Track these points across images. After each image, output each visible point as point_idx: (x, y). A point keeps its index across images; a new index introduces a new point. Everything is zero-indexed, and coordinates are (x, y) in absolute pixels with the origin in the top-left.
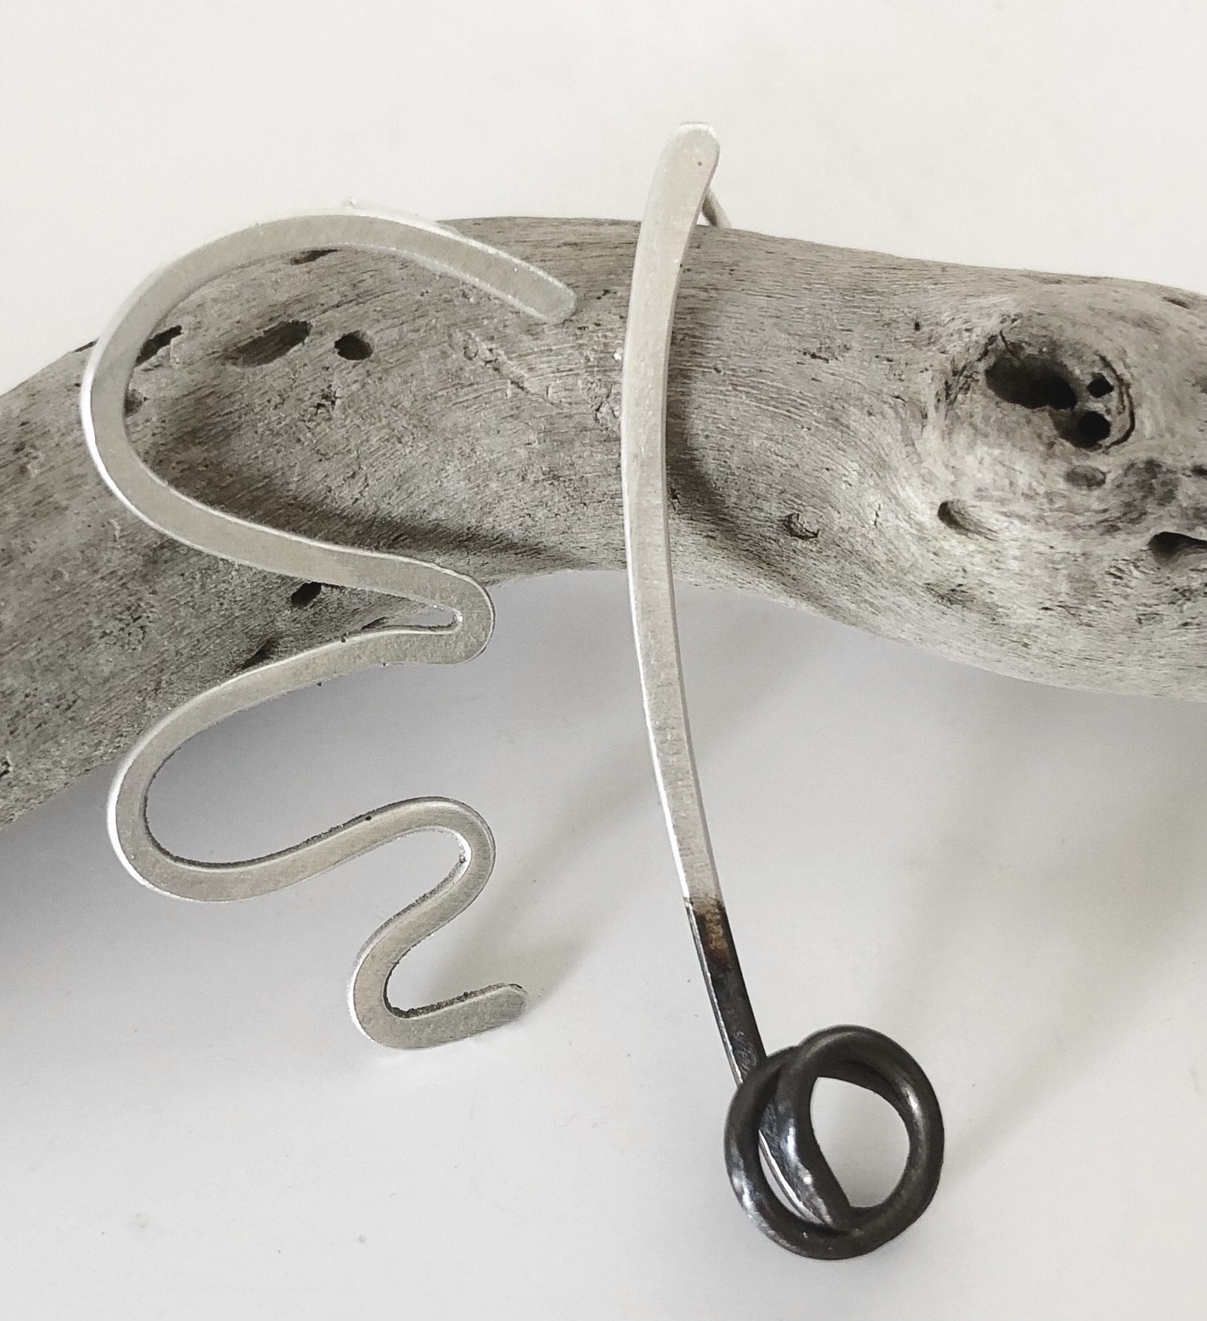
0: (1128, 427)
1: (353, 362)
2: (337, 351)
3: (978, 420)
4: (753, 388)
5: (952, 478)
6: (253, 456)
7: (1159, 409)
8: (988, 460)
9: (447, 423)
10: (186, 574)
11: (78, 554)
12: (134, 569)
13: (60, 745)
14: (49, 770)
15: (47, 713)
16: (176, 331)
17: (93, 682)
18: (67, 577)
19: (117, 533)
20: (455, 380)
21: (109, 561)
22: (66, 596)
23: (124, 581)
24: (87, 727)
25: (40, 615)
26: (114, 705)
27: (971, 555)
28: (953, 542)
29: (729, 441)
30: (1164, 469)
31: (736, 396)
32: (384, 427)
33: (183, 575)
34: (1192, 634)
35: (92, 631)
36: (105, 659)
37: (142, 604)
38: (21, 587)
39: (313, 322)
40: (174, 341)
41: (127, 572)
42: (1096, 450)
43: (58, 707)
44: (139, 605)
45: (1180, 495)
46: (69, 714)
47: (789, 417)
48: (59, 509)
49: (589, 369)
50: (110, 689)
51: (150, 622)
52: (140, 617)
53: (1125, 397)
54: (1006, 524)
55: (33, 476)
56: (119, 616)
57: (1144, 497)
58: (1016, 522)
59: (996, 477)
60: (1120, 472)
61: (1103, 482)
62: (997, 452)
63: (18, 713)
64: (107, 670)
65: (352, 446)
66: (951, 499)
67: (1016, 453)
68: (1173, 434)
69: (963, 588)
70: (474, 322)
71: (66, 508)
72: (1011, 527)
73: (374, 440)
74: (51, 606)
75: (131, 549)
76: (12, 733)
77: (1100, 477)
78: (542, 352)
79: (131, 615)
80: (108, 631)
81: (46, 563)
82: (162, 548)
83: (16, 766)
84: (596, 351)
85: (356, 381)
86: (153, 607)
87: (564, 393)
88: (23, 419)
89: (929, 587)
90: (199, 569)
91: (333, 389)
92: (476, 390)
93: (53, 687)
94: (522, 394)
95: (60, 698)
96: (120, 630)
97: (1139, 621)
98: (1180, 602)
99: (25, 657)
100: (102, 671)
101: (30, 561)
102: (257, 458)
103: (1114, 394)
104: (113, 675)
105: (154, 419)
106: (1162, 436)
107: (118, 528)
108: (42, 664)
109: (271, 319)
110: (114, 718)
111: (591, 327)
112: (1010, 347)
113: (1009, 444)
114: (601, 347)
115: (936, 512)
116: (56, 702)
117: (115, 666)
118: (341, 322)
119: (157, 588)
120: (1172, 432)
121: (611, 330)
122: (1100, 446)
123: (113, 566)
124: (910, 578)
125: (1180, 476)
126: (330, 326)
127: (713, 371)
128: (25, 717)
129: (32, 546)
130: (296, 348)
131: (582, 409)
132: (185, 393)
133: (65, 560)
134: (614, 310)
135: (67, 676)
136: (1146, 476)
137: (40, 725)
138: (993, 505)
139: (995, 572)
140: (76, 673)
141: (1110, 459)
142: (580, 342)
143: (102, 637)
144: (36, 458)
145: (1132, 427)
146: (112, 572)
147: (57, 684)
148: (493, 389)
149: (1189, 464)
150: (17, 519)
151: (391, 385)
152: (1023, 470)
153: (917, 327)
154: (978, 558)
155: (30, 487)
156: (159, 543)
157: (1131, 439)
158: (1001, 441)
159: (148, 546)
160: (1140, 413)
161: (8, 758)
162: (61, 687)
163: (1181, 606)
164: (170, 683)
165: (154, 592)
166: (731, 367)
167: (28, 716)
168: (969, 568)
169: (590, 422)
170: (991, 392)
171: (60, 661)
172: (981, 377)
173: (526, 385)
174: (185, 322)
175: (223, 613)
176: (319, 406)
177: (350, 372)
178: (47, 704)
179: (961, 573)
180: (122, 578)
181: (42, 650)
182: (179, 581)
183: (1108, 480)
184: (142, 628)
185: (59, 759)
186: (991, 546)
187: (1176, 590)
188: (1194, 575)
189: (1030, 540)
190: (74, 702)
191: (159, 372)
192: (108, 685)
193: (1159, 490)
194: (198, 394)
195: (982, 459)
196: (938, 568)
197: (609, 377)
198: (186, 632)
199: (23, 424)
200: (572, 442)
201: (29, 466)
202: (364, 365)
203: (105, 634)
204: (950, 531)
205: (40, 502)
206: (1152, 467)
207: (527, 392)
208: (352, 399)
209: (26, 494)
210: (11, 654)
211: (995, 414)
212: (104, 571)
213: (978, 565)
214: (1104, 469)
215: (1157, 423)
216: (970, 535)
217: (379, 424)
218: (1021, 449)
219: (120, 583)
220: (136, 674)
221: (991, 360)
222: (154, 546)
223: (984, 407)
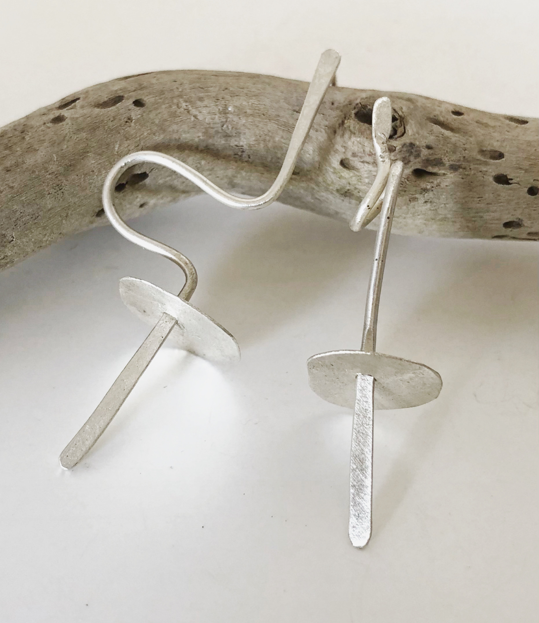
0: (403, 132)
1: (139, 108)
2: (134, 104)
3: (352, 128)
4: (276, 121)
5: (344, 150)
6: (104, 137)
7: (413, 126)
8: (356, 142)
9: (170, 129)
10: (79, 175)
11: (42, 165)
12: (60, 172)
13: (32, 232)
14: (27, 242)
15: (28, 220)
16: (78, 99)
17: (45, 210)
18: (37, 173)
19: (55, 160)
20: (174, 115)
21: (52, 168)
22: (37, 179)
23: (57, 176)
24: (42, 227)
25: (27, 185)
26: (52, 220)
27: (351, 177)
28: (346, 173)
29: (268, 138)
30: (416, 146)
31: (270, 123)
32: (149, 130)
33: (77, 175)
34: (429, 205)
35: (45, 192)
36: (49, 202)
37: (63, 184)
38: (21, 175)
39: (126, 96)
40: (77, 101)
41: (58, 173)
42: (392, 139)
43: (31, 218)
44: (62, 185)
45: (422, 155)
46: (36, 221)
47: (288, 131)
48: (36, 150)
49: (220, 113)
50: (51, 213)
51: (66, 191)
52: (62, 189)
53: (402, 123)
54: (362, 166)
55: (27, 140)
56: (55, 188)
57: (410, 156)
58: (366, 165)
59: (358, 149)
60: (401, 146)
61: (395, 150)
62: (358, 139)
63: (18, 219)
64: (50, 207)
65: (138, 135)
66: (344, 158)
67: (365, 139)
68: (419, 134)
69: (350, 191)
70: (180, 96)
71: (38, 150)
72: (365, 167)
73: (145, 134)
74: (31, 182)
75: (60, 165)
76: (15, 225)
77: (394, 148)
78: (204, 107)
79: (59, 187)
80: (50, 193)
81: (30, 167)
82: (70, 166)
83: (16, 238)
84: (222, 107)
85: (139, 115)
86: (66, 185)
87: (211, 120)
88: (24, 124)
89: (338, 191)
90: (83, 174)
91: (132, 117)
92: (181, 119)
93: (31, 210)
94: (197, 120)
95: (33, 215)
96: (55, 193)
97: (410, 200)
98: (423, 193)
99: (21, 199)
100: (48, 207)
101: (25, 166)
102: (105, 138)
103: (398, 121)
104: (51, 209)
105: (70, 124)
106: (414, 135)
107: (55, 157)
108: (27, 202)
109: (111, 95)
110: (51, 225)
111: (221, 99)
112: (363, 106)
113: (362, 136)
114: (224, 106)
115: (339, 163)
116: (32, 216)
117: (52, 205)
118: (135, 96)
119: (68, 179)
120: (418, 134)
121: (228, 100)
122: (394, 138)
123: (53, 170)
124: (331, 188)
125: (422, 149)
126: (131, 97)
127: (262, 115)
128: (20, 220)
129: (26, 162)
130: (119, 104)
131: (217, 125)
132: (81, 116)
133: (37, 167)
134: (229, 94)
135: (36, 207)
136: (409, 148)
137: (25, 224)
138: (358, 159)
139: (359, 183)
140: (39, 206)
141: (397, 142)
142: (217, 104)
143: (48, 195)
144: (28, 135)
145: (405, 132)
146: (53, 172)
147: (32, 210)
148: (186, 118)
149: (425, 145)
150: (21, 153)
151: (152, 115)
152: (367, 146)
153: (333, 104)
154: (354, 178)
155: (25, 143)
156: (69, 164)
157: (404, 136)
158: (360, 135)
159: (66, 165)
160: (408, 128)
161: (13, 235)
162: (33, 211)
163: (424, 194)
164: (71, 215)
165: (67, 180)
166: (269, 114)
167: (21, 220)
168: (351, 183)
169: (220, 131)
170: (356, 120)
171: (33, 201)
172: (353, 115)
173: (198, 117)
174: (81, 96)
175: (91, 190)
176: (126, 122)
177: (138, 111)
178: (28, 216)
179: (348, 185)
180: (56, 175)
181: (27, 197)
182: (76, 177)
183: (397, 149)
184: (62, 192)
185: (31, 238)
186: (358, 174)
187: (422, 189)
188: (428, 184)
189: (371, 171)
190: (38, 217)
191: (72, 110)
192: (50, 212)
193: (415, 153)
194: (85, 117)
195: (354, 142)
196: (341, 184)
197: (227, 116)
198: (78, 196)
199: (24, 125)
200: (214, 137)
201: (26, 137)
202: (142, 109)
203: (49, 194)
204: (345, 170)
205: (29, 148)
206: (412, 145)
207: (199, 120)
208: (138, 120)
209: (24, 145)
210: (16, 197)
211: (357, 126)
212: (50, 172)
213: (354, 181)
214: (395, 145)
215: (413, 131)
216: (351, 171)
217: (147, 129)
218: (367, 138)
219: (55, 176)
220: (60, 209)
221: (356, 110)
222: (68, 165)
223: (354, 124)
